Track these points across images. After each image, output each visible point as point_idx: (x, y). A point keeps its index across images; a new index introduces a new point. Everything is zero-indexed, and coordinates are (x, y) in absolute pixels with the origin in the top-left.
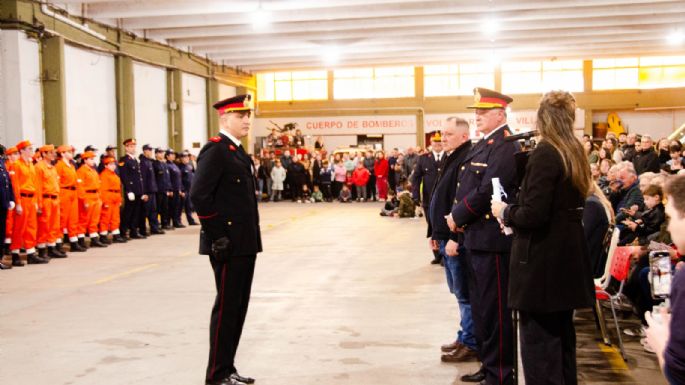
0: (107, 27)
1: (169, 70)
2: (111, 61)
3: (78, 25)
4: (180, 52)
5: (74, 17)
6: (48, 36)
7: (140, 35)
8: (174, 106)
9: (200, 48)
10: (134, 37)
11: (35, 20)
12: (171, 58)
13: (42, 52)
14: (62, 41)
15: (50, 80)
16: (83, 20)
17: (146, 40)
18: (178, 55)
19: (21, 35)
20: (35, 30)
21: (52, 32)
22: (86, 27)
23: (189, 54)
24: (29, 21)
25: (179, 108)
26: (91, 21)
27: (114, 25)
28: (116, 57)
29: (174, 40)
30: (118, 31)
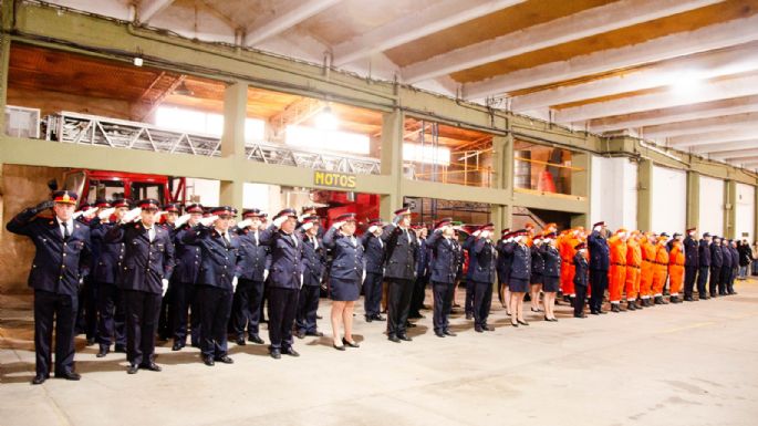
0: (682, 153)
1: (726, 181)
2: (684, 175)
3: (662, 152)
4: (735, 168)
5: (661, 148)
6: (643, 160)
7: (705, 157)
8: (728, 206)
9: (749, 165)
10: (701, 158)
11: (635, 150)
12: (728, 173)
13: (639, 171)
14: (651, 164)
15: (643, 188)
16: (666, 149)
17: (710, 160)
18: (733, 170)
19: (625, 160)
20: (635, 157)
21: (646, 158)
22: (668, 153)
23: (742, 169)
24: (632, 151)
25: (732, 208)
26: (671, 149)
27: (687, 151)
28: (688, 172)
29: (730, 160)
30: (690, 156)
